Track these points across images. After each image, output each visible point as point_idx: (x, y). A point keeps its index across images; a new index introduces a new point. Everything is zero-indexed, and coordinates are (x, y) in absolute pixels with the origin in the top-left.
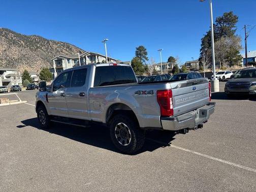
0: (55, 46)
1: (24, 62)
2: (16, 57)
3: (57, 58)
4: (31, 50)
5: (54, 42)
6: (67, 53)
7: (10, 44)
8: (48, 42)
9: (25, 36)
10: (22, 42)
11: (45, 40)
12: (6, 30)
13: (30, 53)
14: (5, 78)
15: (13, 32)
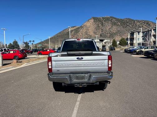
0: (138, 24)
1: (118, 34)
2: (115, 32)
3: (131, 32)
4: (123, 27)
5: (138, 21)
6: (146, 27)
7: (113, 25)
8: (134, 22)
9: (121, 20)
10: (119, 23)
11: (132, 20)
12: (112, 17)
13: (122, 29)
14: (104, 44)
15: (115, 18)
